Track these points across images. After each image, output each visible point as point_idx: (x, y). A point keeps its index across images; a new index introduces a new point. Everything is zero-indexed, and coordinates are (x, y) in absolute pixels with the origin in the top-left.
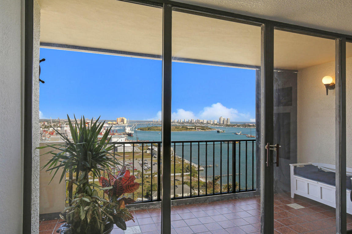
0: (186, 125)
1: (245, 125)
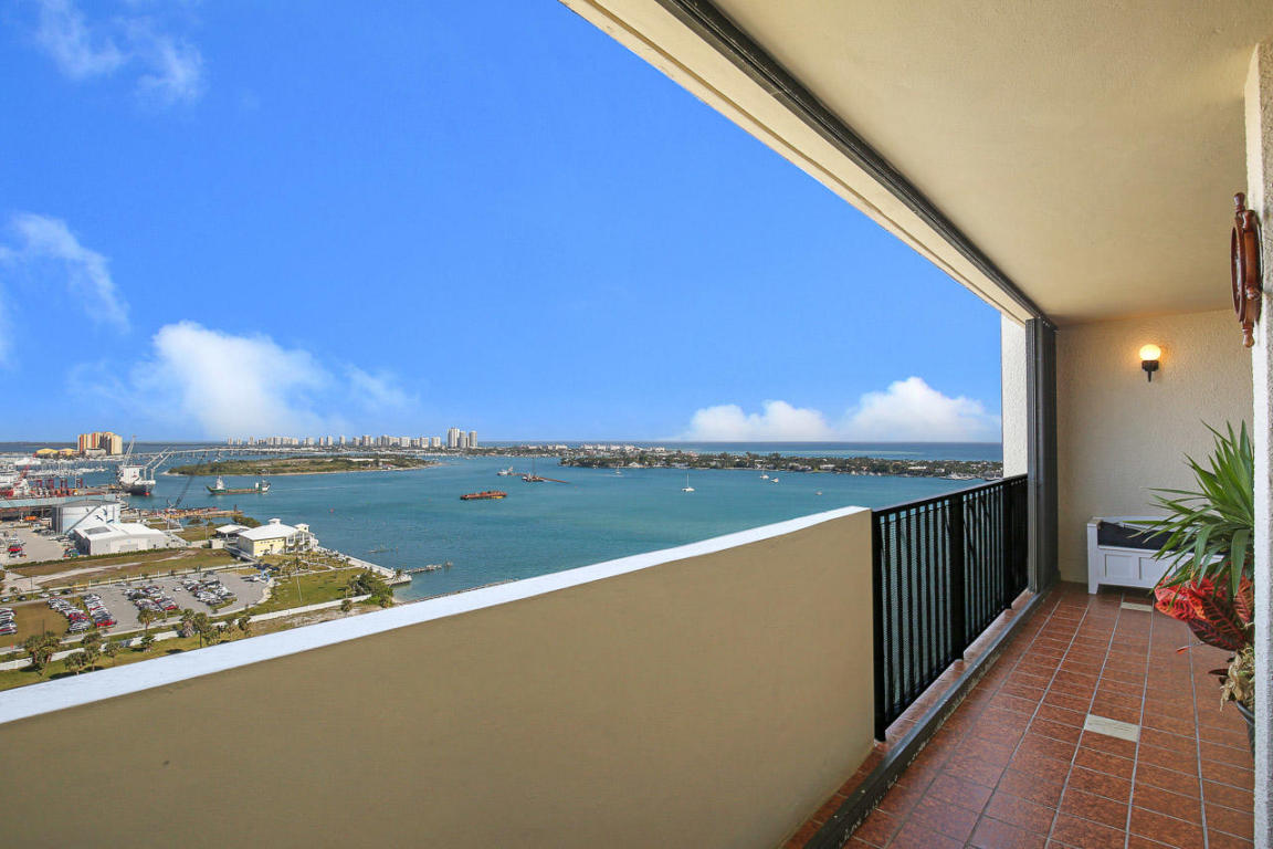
0: (345, 452)
1: (518, 450)
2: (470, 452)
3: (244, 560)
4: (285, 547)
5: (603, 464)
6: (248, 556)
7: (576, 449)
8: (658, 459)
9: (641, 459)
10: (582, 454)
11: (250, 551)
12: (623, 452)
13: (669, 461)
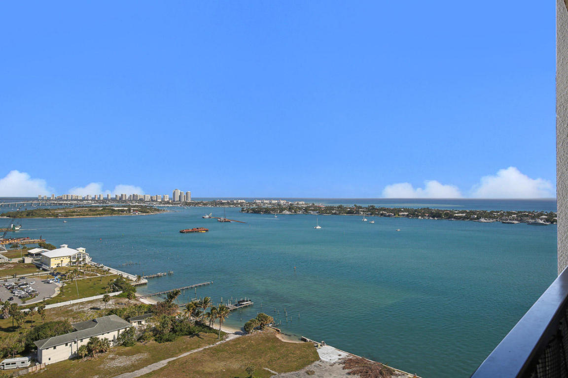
0: (110, 204)
1: (216, 203)
2: (187, 204)
3: (44, 270)
4: (70, 262)
5: (267, 211)
6: (47, 268)
7: (251, 202)
8: (300, 209)
9: (290, 208)
10: (254, 206)
11: (48, 264)
12: (279, 205)
13: (306, 210)
